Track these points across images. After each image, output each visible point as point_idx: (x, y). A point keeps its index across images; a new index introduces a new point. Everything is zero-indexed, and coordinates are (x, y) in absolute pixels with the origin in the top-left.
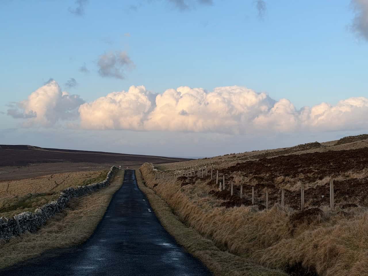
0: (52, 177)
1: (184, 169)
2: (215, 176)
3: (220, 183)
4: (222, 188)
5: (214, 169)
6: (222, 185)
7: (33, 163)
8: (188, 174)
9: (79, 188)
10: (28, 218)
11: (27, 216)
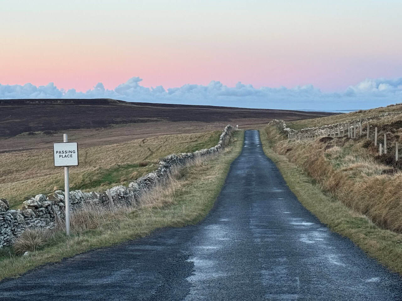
0: (145, 141)
1: (329, 128)
2: (373, 135)
3: (381, 145)
4: (383, 151)
5: (371, 126)
6: (382, 147)
7: (117, 123)
8: (335, 135)
9: (183, 156)
10: (123, 194)
11: (121, 192)
